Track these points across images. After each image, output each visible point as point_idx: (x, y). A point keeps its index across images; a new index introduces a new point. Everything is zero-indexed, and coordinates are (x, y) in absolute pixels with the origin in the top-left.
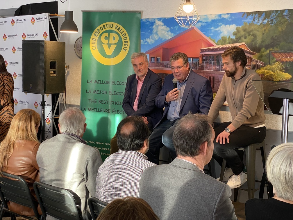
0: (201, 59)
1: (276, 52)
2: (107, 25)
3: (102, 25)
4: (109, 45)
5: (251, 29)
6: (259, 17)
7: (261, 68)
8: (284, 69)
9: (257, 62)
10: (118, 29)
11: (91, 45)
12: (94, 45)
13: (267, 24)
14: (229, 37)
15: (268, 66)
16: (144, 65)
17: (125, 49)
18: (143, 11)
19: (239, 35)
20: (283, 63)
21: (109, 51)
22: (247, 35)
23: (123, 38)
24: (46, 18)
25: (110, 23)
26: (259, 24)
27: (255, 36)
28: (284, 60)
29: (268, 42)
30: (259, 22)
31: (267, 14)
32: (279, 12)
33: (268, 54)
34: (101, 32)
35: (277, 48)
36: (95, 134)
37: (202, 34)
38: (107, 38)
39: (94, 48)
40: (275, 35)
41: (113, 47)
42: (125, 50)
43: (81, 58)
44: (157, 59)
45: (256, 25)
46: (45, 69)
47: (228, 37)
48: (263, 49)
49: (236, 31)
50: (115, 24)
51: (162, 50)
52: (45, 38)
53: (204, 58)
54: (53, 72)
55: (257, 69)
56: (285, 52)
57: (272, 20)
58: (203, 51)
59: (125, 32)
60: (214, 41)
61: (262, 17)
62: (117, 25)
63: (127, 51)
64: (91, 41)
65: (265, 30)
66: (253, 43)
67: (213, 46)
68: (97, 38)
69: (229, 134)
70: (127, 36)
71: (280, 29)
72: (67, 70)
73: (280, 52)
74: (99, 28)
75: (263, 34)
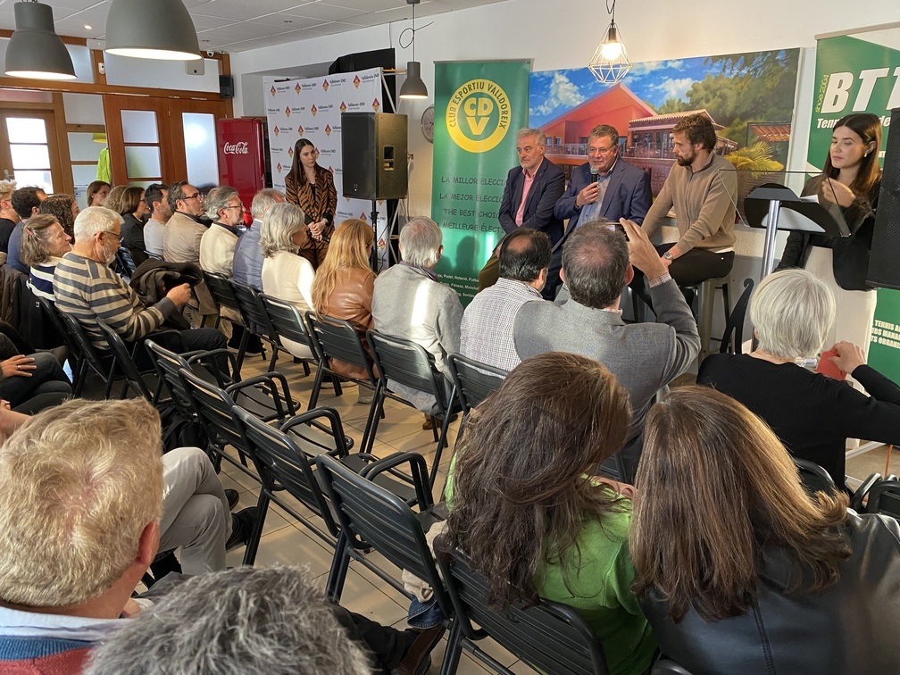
0: (629, 139)
1: (758, 125)
2: (474, 84)
3: (466, 85)
4: (478, 119)
5: (718, 86)
6: (733, 64)
7: (732, 153)
8: (771, 154)
9: (726, 142)
10: (493, 91)
11: (448, 119)
12: (453, 119)
13: (748, 76)
14: (680, 100)
15: (745, 149)
16: (533, 151)
17: (503, 124)
18: (534, 60)
19: (696, 97)
20: (770, 143)
21: (477, 129)
22: (711, 96)
23: (499, 105)
24: (377, 76)
25: (479, 81)
26: (732, 77)
27: (723, 97)
28: (772, 139)
29: (745, 108)
30: (732, 73)
31: (748, 58)
32: (769, 54)
33: (744, 129)
34: (465, 96)
35: (761, 117)
36: (453, 264)
37: (634, 96)
38: (474, 107)
39: (453, 124)
40: (759, 95)
41: (484, 121)
42: (503, 126)
43: (431, 141)
44: (556, 141)
45: (727, 79)
46: (377, 160)
47: (677, 101)
48: (737, 120)
49: (691, 89)
50: (487, 82)
51: (564, 124)
52: (376, 110)
53: (636, 137)
54: (388, 165)
55: (725, 154)
56: (776, 125)
57: (756, 70)
58: (633, 125)
59: (504, 95)
60: (652, 108)
61: (739, 65)
62: (492, 83)
63: (507, 128)
64: (448, 111)
65: (742, 88)
66: (721, 110)
67: (652, 116)
68: (457, 107)
69: (670, 262)
70: (507, 102)
71: (769, 85)
72: (410, 161)
73: (766, 125)
74: (461, 89)
75: (739, 94)
